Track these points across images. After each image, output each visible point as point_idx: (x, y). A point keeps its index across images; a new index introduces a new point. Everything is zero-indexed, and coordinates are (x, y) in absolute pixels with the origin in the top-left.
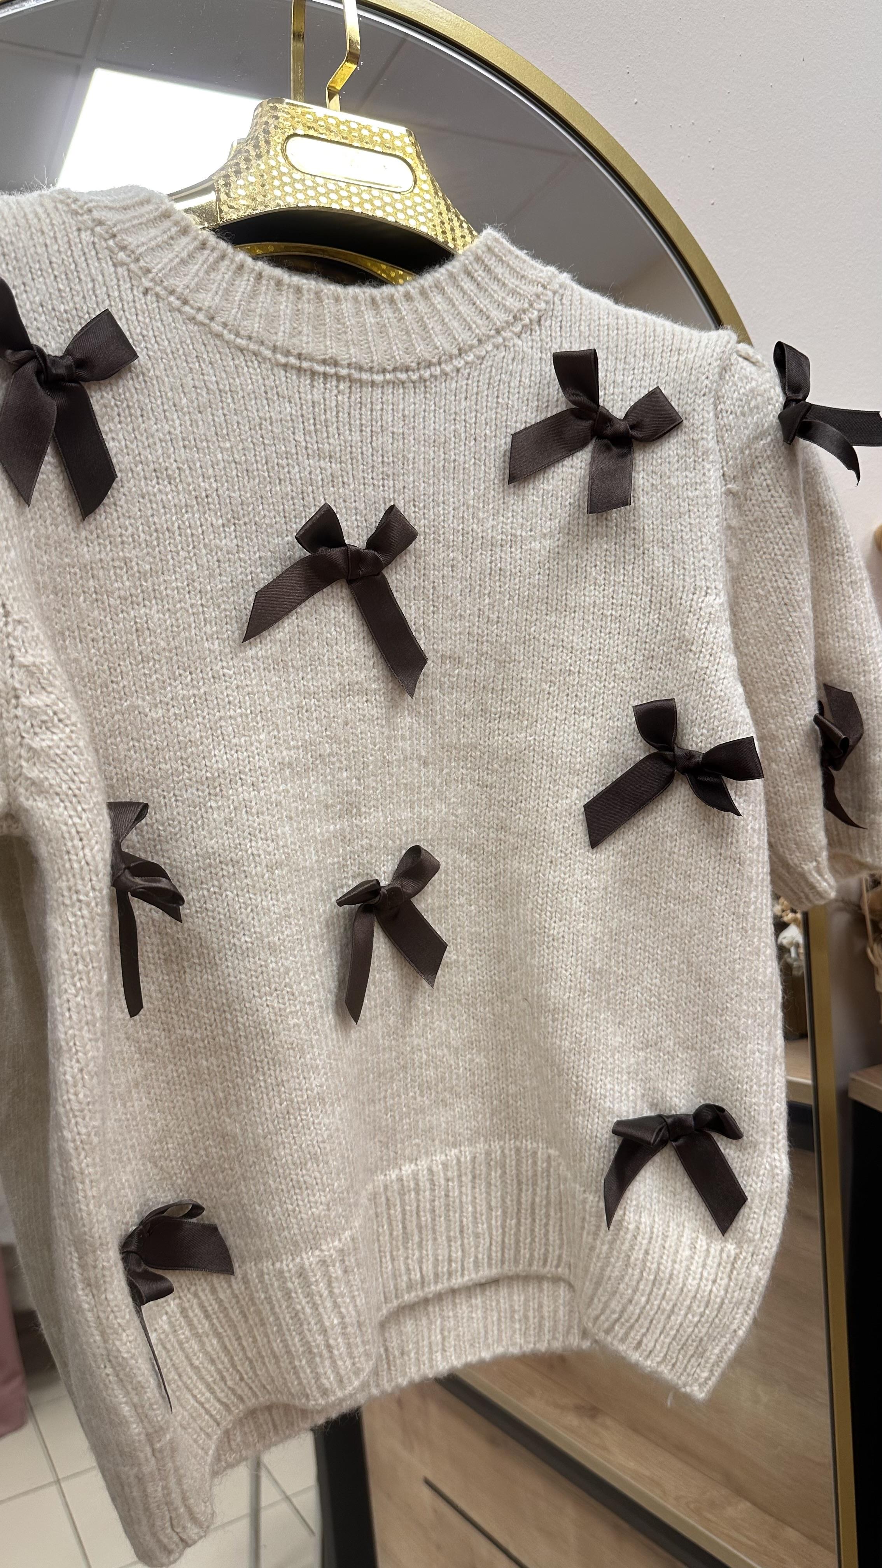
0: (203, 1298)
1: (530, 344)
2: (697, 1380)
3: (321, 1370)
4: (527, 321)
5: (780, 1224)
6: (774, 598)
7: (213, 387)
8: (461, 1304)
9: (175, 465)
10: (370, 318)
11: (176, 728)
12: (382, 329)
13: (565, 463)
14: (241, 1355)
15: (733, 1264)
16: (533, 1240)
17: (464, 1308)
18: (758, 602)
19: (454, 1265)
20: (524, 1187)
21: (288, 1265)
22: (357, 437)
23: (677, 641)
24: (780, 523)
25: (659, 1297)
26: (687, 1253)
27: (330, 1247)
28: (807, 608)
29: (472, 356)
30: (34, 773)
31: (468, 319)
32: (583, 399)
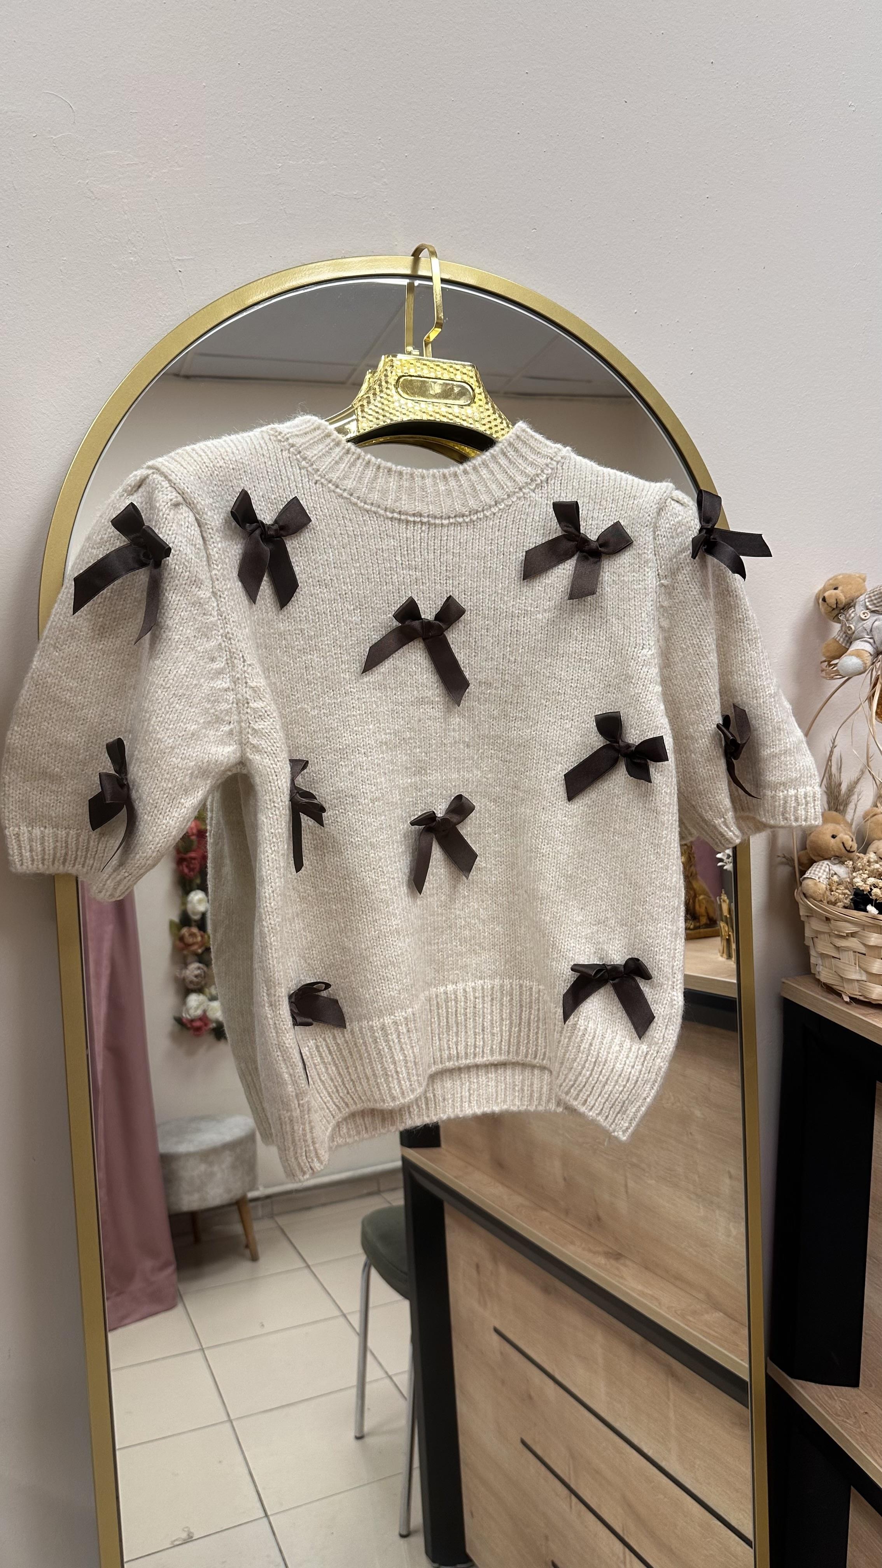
0: (329, 1042)
1: (540, 495)
2: (621, 1128)
3: (392, 1085)
4: (539, 481)
5: (676, 1035)
6: (691, 651)
7: (351, 533)
8: (482, 1075)
9: (329, 578)
10: (442, 487)
11: (324, 720)
12: (449, 492)
13: (560, 567)
14: (348, 1078)
15: (645, 1058)
16: (528, 1042)
17: (484, 1078)
18: (682, 652)
19: (477, 1050)
20: (524, 1009)
21: (376, 1023)
22: (431, 556)
23: (624, 677)
24: (695, 604)
25: (598, 1073)
26: (617, 1048)
27: (400, 1015)
28: (713, 658)
29: (503, 505)
30: (254, 741)
31: (502, 483)
32: (572, 530)
